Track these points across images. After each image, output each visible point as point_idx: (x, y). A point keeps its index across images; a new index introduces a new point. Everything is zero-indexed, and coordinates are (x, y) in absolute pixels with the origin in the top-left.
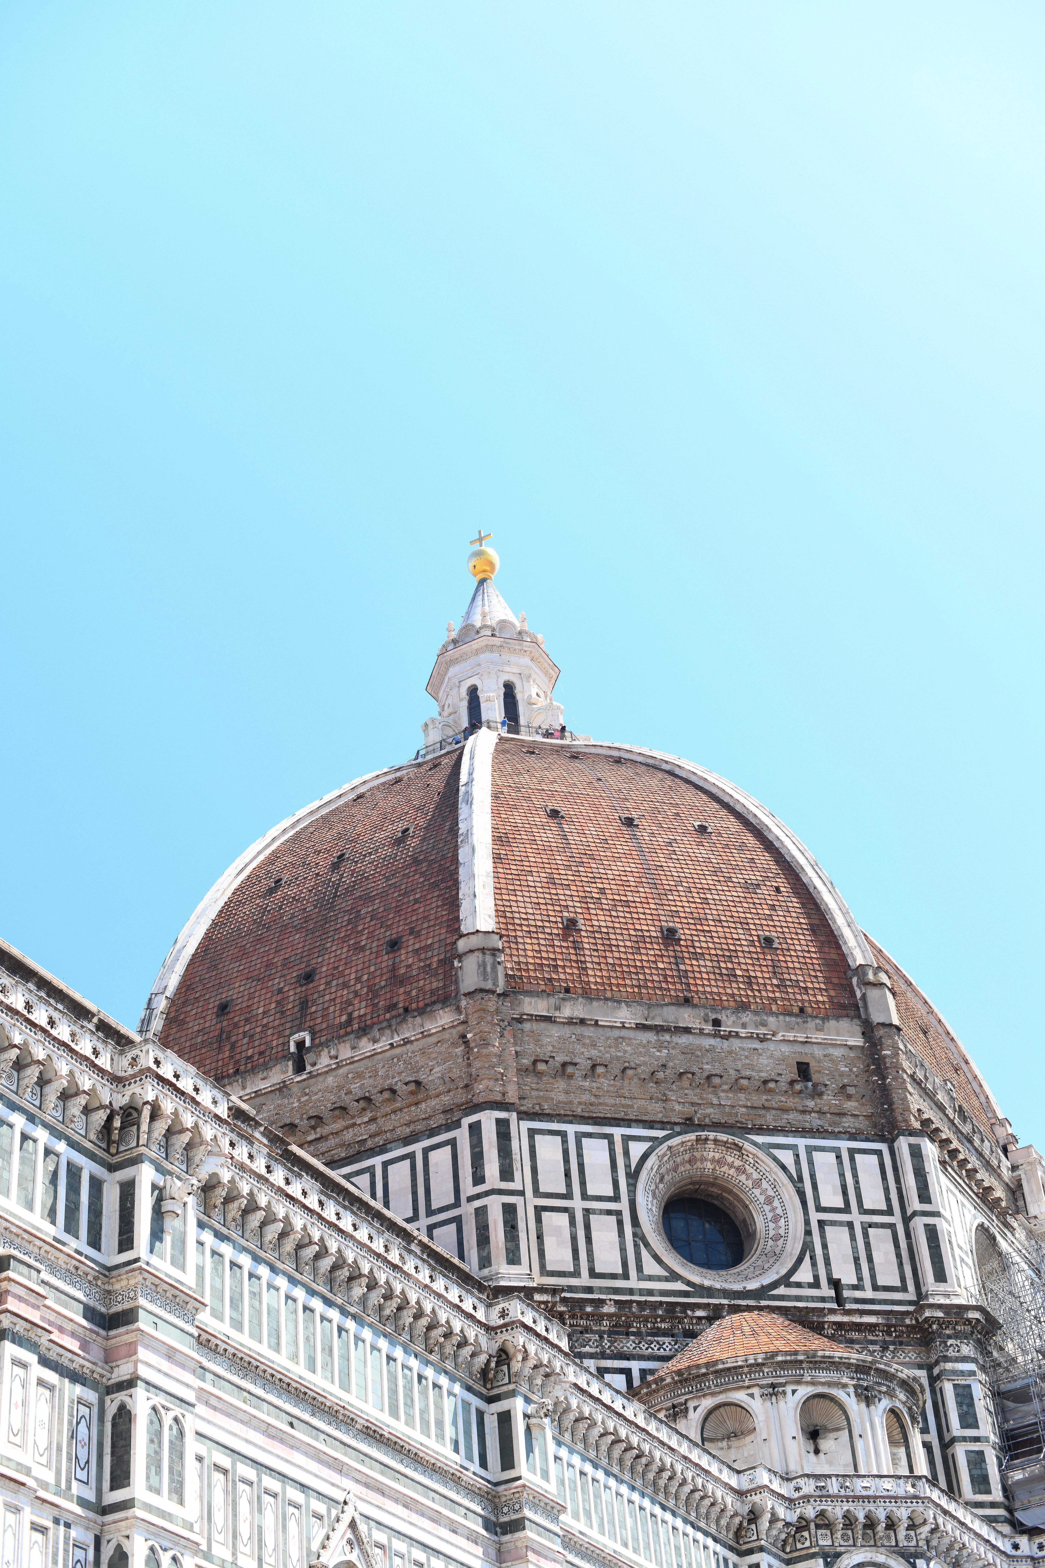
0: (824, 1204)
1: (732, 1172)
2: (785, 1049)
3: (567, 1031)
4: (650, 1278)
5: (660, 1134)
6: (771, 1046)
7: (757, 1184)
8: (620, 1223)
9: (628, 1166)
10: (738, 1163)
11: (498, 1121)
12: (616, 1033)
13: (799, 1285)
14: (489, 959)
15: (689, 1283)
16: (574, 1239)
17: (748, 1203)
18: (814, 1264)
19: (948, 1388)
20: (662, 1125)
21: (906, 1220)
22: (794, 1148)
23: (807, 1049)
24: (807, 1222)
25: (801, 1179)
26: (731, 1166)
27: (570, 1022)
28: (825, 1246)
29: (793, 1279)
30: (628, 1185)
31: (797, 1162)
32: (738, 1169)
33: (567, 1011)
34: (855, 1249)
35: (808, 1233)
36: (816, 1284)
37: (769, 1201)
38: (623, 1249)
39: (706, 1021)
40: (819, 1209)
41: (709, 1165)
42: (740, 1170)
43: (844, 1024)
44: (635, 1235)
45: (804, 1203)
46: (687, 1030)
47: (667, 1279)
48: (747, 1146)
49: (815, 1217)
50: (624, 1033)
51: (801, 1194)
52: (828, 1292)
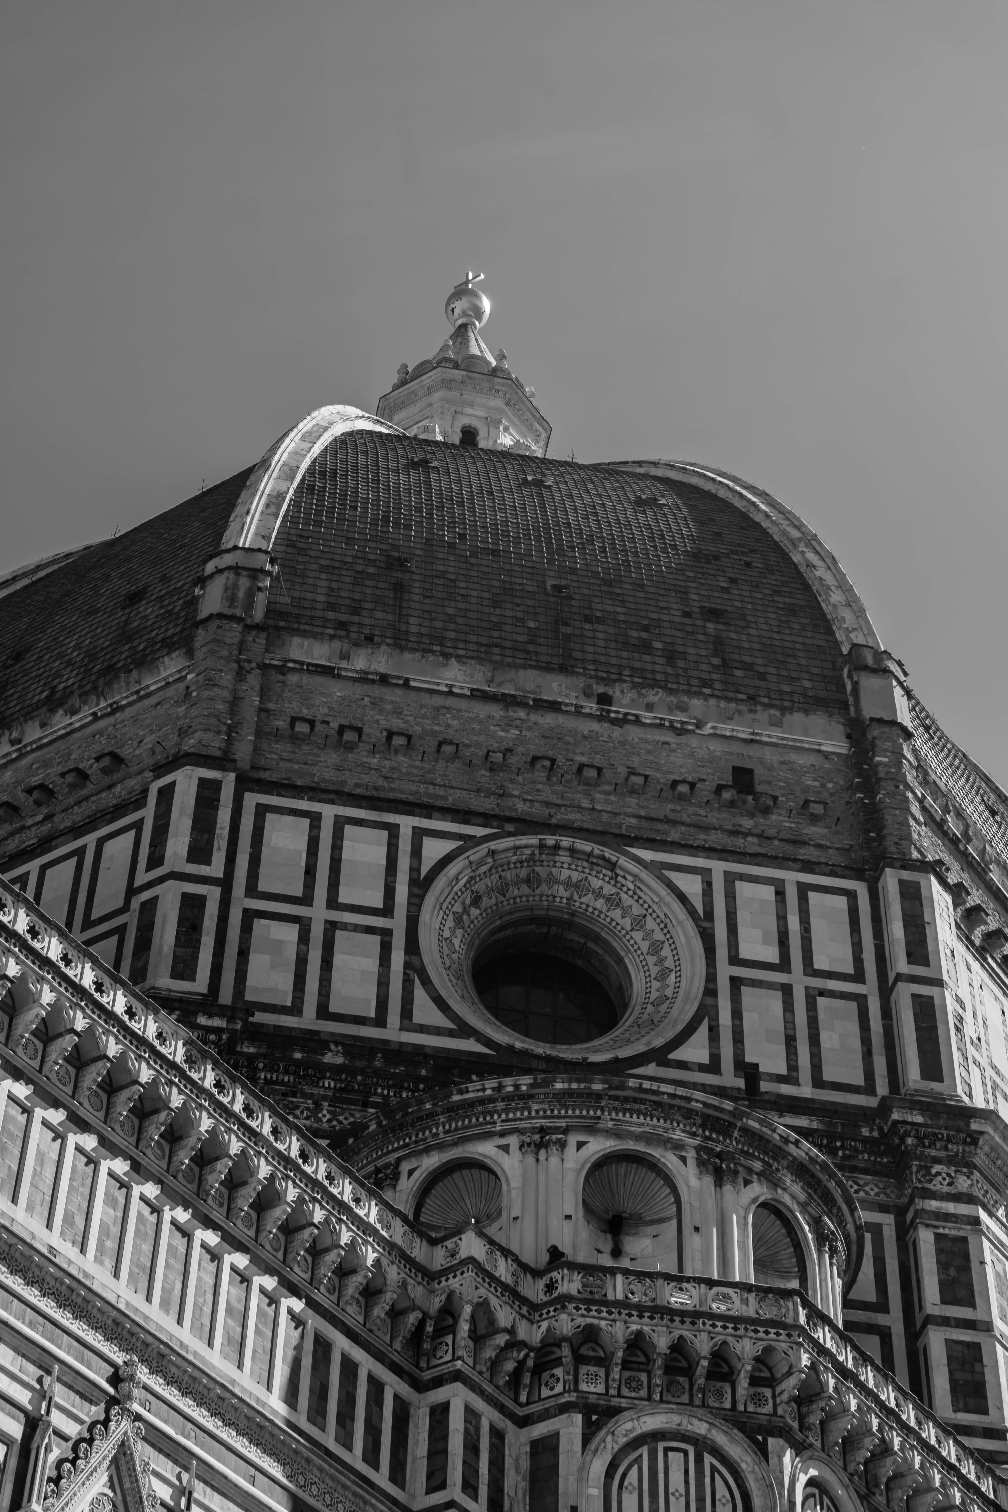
0: (744, 955)
1: (600, 904)
2: (716, 747)
3: (359, 690)
4: (422, 1029)
5: (480, 832)
6: (694, 742)
7: (639, 922)
8: (386, 949)
9: (415, 870)
10: (608, 889)
11: (203, 783)
12: (438, 701)
13: (683, 1065)
14: (244, 583)
15: (488, 1042)
16: (302, 962)
17: (623, 954)
18: (714, 1038)
19: (926, 1238)
20: (485, 818)
21: (886, 992)
22: (705, 873)
23: (754, 751)
24: (711, 977)
25: (709, 915)
26: (598, 894)
27: (364, 678)
28: (737, 1014)
29: (675, 1055)
30: (411, 895)
31: (707, 892)
32: (608, 899)
33: (360, 662)
34: (789, 1023)
35: (711, 992)
36: (714, 1066)
37: (656, 948)
38: (383, 983)
39: (587, 694)
40: (735, 961)
41: (562, 891)
42: (613, 901)
43: (818, 720)
44: (407, 965)
45: (710, 951)
46: (554, 706)
47: (451, 1034)
48: (624, 862)
49: (725, 971)
50: (450, 701)
51: (708, 936)
52: (730, 1079)
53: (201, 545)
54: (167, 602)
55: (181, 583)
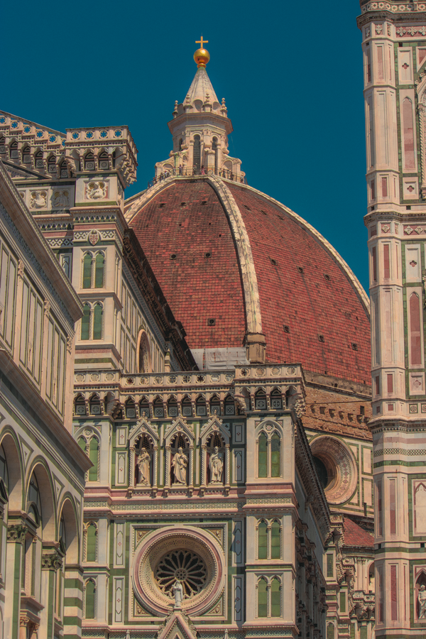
0: (365, 471)
1: (333, 451)
2: (357, 399)
5: (313, 434)
6: (352, 398)
7: (342, 458)
10: (336, 449)
13: (353, 504)
14: (261, 348)
18: (358, 496)
20: (314, 431)
22: (357, 445)
23: (364, 400)
24: (358, 478)
25: (358, 460)
26: (333, 449)
28: (363, 489)
29: (351, 501)
31: (358, 452)
32: (336, 451)
34: (372, 491)
35: (358, 483)
36: (358, 505)
37: (345, 465)
39: (332, 384)
40: (363, 473)
41: (326, 447)
42: (337, 451)
45: (358, 470)
46: (325, 388)
48: (343, 443)
49: (361, 476)
51: (358, 466)
52: (362, 508)
53: (231, 307)
54: (226, 333)
55: (230, 326)
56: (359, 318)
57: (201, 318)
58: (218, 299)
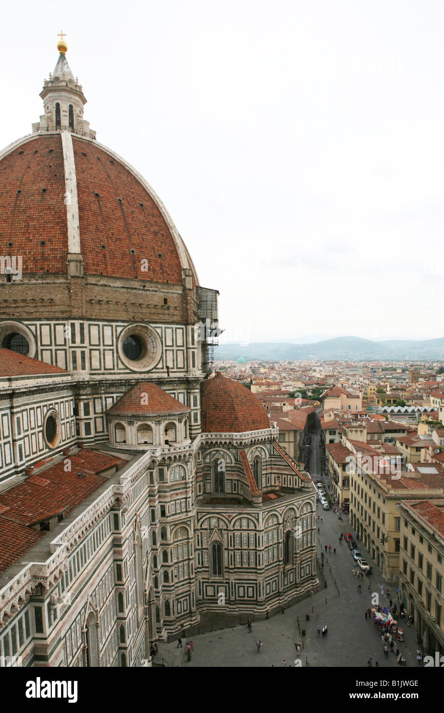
0: (167, 344)
1: (144, 333)
2: (162, 294)
3: (100, 288)
4: (120, 369)
5: (126, 324)
6: (158, 293)
7: (150, 337)
8: (113, 353)
9: (116, 335)
11: (81, 324)
12: (115, 289)
13: (158, 369)
14: (78, 264)
15: (131, 370)
16: (100, 359)
17: (146, 341)
18: (163, 362)
19: (192, 397)
20: (126, 321)
21: (187, 348)
22: (161, 328)
23: (167, 294)
24: (162, 350)
25: (162, 337)
27: (102, 285)
28: (166, 357)
29: (157, 367)
30: (116, 341)
31: (162, 332)
33: (101, 283)
34: (173, 357)
35: (162, 353)
36: (162, 368)
37: (152, 342)
38: (113, 361)
39: (141, 286)
40: (166, 346)
41: (139, 332)
42: (146, 333)
43: (179, 287)
44: (117, 356)
45: (162, 344)
46: (135, 289)
47: (125, 369)
48: (149, 327)
49: (165, 348)
50: (117, 289)
51: (162, 342)
52: (165, 370)
53: (57, 232)
54: (54, 252)
55: (56, 247)
56: (165, 235)
57: (35, 240)
58: (49, 225)
